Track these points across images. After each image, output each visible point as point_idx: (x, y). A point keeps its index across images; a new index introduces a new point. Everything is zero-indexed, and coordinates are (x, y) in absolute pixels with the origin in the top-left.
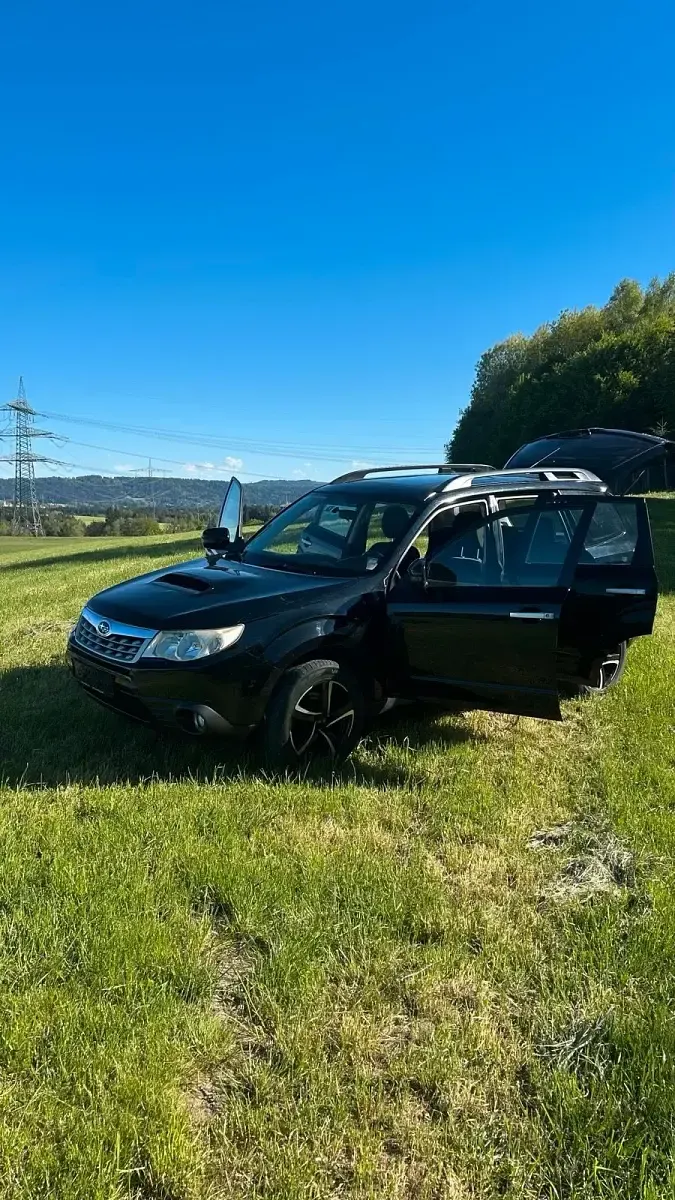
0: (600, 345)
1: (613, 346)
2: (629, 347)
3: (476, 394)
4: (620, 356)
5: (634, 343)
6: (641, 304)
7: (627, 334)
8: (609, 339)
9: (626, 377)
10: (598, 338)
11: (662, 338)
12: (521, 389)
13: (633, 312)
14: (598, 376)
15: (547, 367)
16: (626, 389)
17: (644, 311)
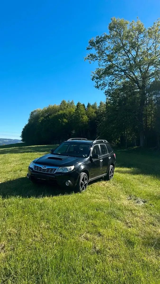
0: (59, 113)
1: (62, 113)
2: (65, 114)
3: (29, 120)
4: (63, 116)
5: (66, 113)
6: (67, 105)
7: (65, 111)
8: (61, 112)
9: (65, 120)
10: (59, 111)
11: (72, 113)
12: (42, 121)
13: (65, 107)
14: (59, 120)
15: (48, 116)
16: (65, 123)
17: (67, 107)
